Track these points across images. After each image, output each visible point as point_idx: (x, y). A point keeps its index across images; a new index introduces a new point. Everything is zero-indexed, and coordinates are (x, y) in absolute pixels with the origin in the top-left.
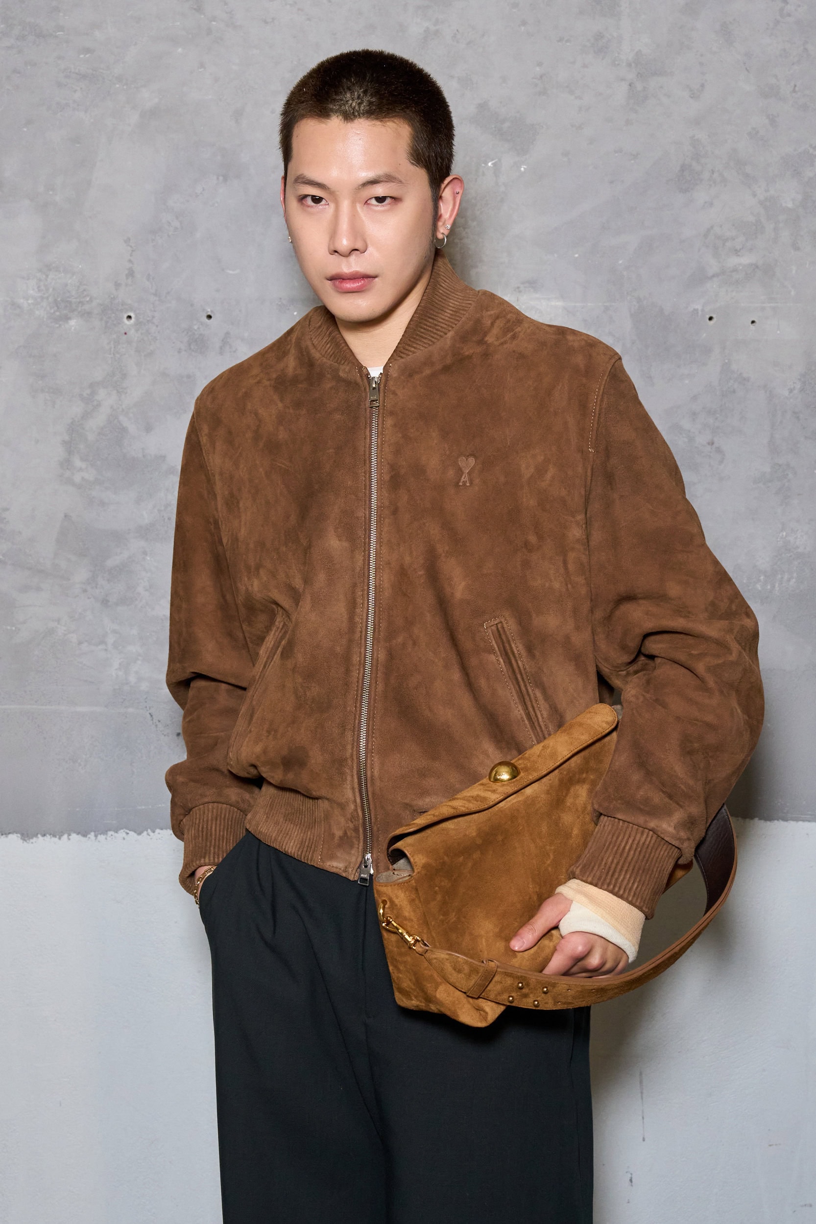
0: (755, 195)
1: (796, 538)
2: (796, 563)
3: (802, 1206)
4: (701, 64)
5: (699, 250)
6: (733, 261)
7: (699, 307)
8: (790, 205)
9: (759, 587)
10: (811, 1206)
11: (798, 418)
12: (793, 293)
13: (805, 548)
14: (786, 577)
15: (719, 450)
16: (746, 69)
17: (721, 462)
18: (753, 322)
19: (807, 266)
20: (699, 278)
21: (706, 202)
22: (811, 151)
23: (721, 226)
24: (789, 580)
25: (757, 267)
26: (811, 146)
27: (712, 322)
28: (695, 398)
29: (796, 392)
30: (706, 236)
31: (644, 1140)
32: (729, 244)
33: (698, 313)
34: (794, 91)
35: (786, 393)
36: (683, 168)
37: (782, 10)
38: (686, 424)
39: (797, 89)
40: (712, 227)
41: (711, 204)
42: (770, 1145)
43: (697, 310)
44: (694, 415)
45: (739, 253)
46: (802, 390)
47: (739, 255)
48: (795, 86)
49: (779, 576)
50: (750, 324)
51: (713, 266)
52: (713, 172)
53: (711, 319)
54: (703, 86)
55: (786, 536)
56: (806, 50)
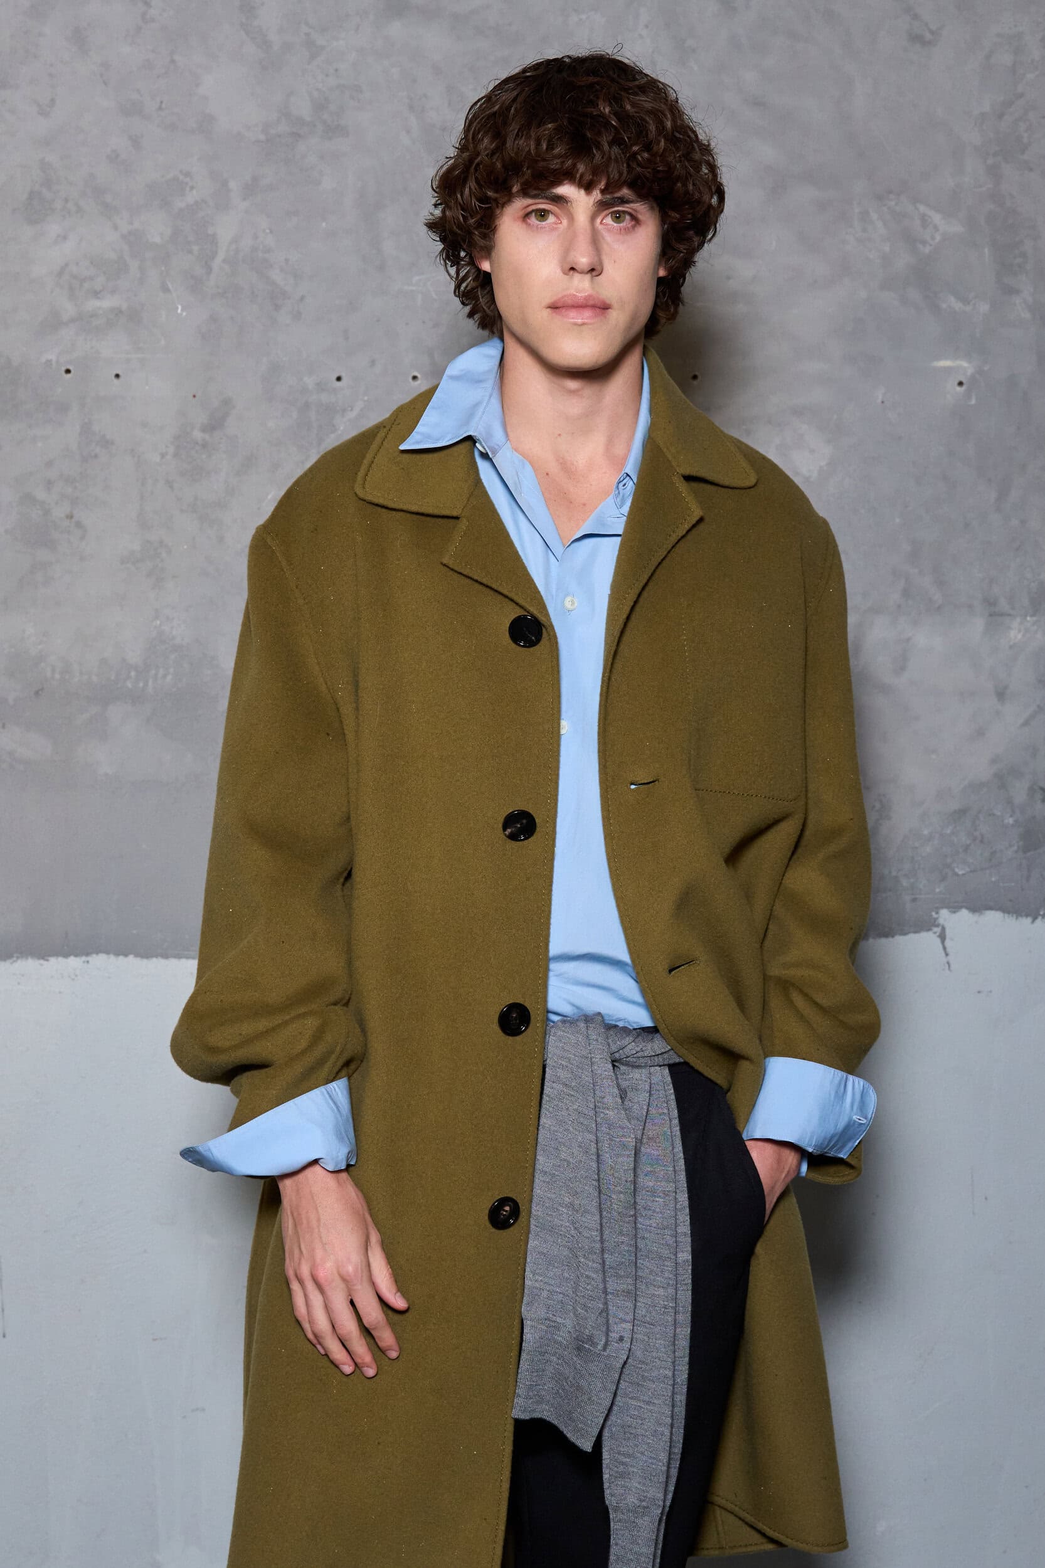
0: (116, 228)
1: (172, 628)
2: (173, 657)
3: (193, 1411)
4: (51, 75)
5: (52, 292)
6: (93, 304)
7: (52, 356)
8: (157, 240)
9: (129, 684)
10: (203, 1410)
11: (171, 487)
12: (163, 342)
13: (183, 640)
14: (161, 672)
15: (79, 525)
16: (105, 83)
17: (82, 538)
18: (117, 376)
19: (179, 311)
20: (53, 323)
21: (58, 236)
22: (181, 177)
23: (77, 264)
24: (165, 676)
25: (121, 312)
26: (181, 172)
27: (69, 376)
28: (49, 464)
29: (169, 457)
30: (60, 274)
31: (4, 1336)
32: (86, 285)
33: (51, 364)
34: (160, 108)
35: (158, 459)
36: (32, 195)
37: (144, 14)
38: (40, 494)
39: (164, 106)
40: (67, 265)
41: (65, 238)
42: (155, 1340)
43: (50, 361)
44: (49, 484)
45: (99, 295)
46: (176, 455)
47: (99, 298)
48: (162, 102)
49: (153, 672)
50: (113, 377)
51: (69, 310)
52: (66, 200)
53: (68, 371)
54: (53, 100)
55: (160, 625)
56: (173, 61)
